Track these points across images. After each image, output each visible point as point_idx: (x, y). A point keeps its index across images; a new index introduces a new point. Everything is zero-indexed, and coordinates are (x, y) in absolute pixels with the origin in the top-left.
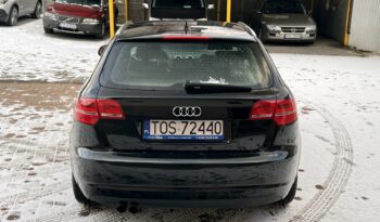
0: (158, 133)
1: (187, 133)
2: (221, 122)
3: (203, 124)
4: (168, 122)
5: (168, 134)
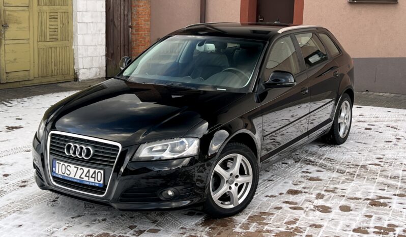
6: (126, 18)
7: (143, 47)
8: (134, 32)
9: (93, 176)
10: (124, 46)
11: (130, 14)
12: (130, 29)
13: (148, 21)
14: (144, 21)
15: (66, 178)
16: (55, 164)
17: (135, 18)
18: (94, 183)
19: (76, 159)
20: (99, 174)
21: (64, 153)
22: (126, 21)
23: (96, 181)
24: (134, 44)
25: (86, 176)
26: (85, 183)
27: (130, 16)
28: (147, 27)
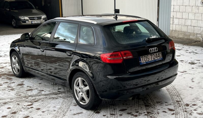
0: (144, 61)
1: (153, 59)
2: (161, 52)
3: (156, 55)
4: (146, 56)
5: (147, 61)
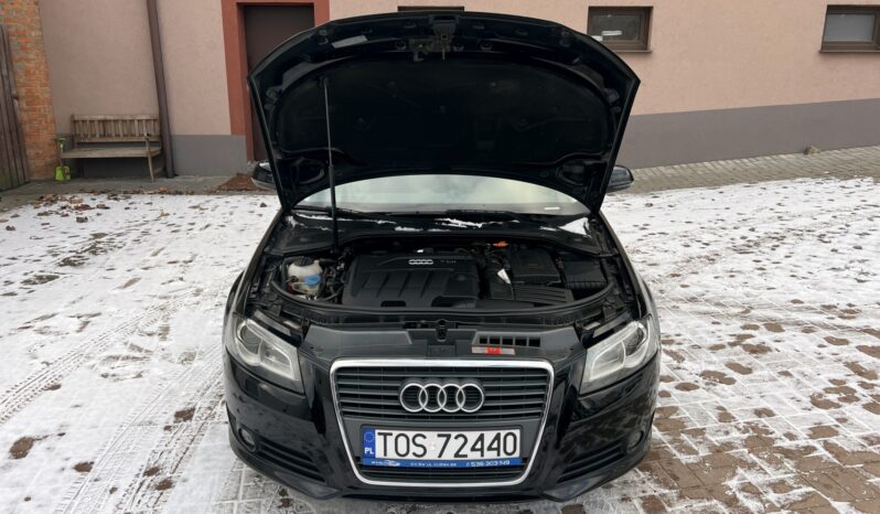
6: (6, 82)
7: (45, 132)
8: (24, 105)
9: (495, 445)
10: (11, 132)
11: (11, 73)
12: (16, 101)
13: (46, 85)
14: (42, 86)
15: (412, 465)
16: (372, 438)
17: (21, 80)
18: (498, 460)
19: (442, 416)
20: (510, 439)
21: (400, 408)
22: (7, 88)
23: (503, 455)
24: (27, 128)
25: (473, 449)
26: (473, 465)
27: (11, 79)
28: (47, 96)
